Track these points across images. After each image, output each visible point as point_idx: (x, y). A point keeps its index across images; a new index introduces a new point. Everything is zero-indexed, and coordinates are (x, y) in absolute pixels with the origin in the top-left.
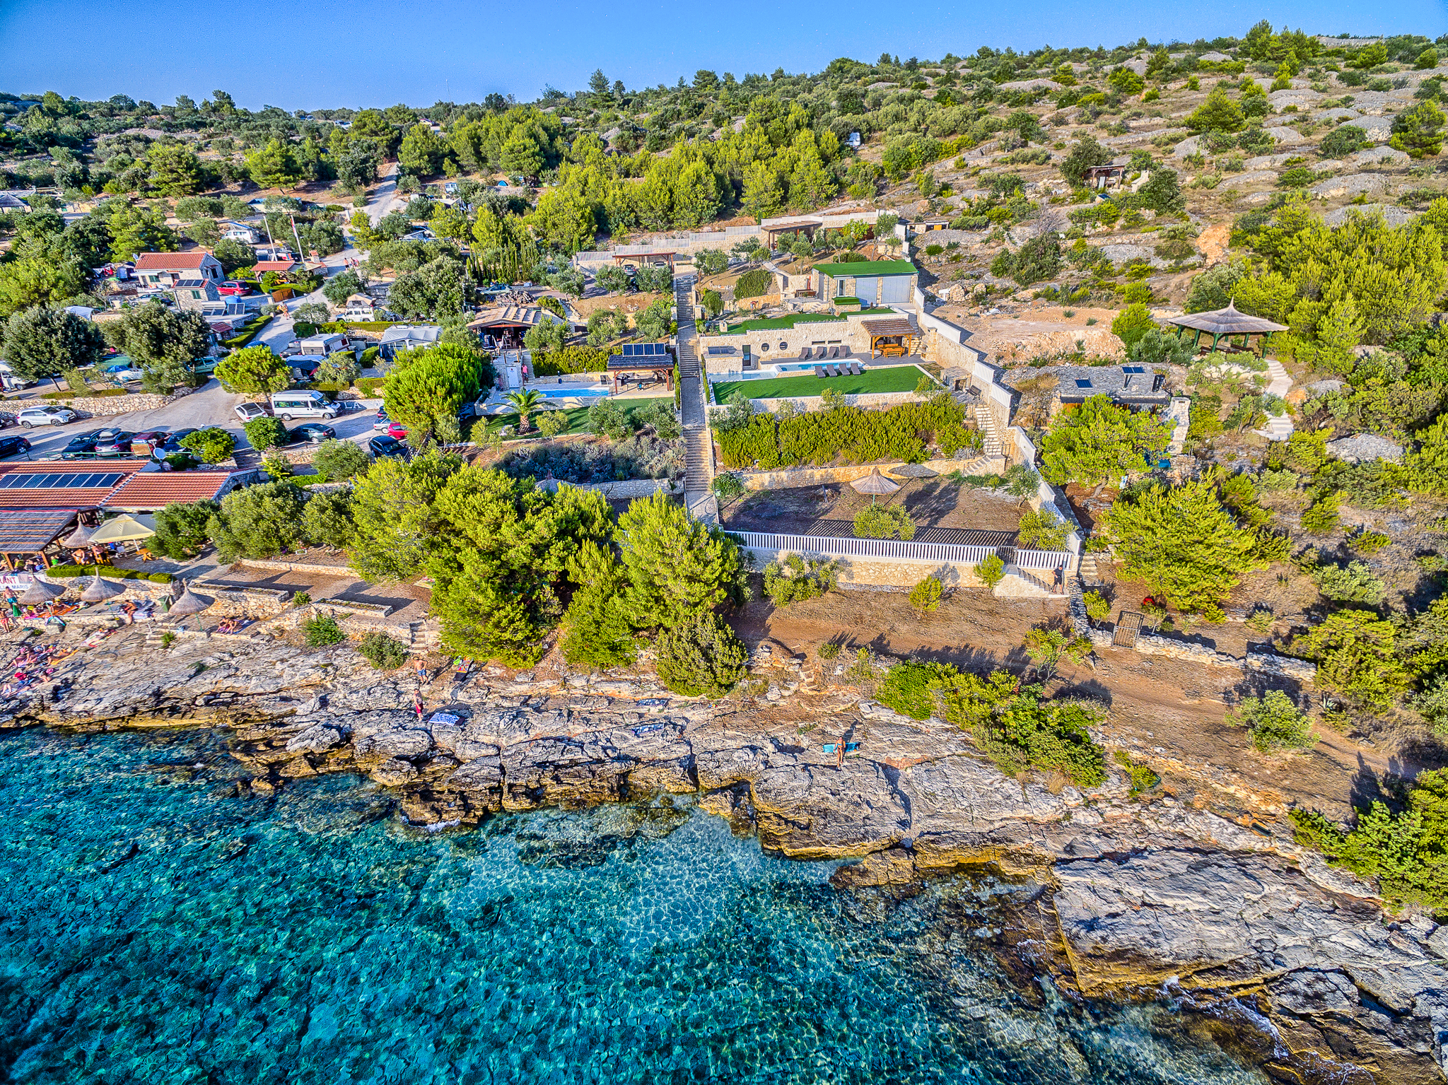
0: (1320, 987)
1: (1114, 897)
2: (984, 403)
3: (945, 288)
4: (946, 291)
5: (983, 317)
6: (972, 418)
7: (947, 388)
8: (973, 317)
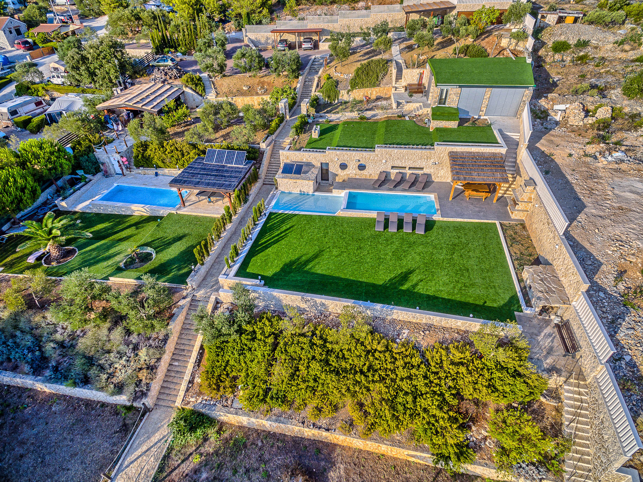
2: (581, 376)
3: (563, 103)
4: (562, 107)
5: (602, 162)
6: (554, 394)
7: (528, 311)
8: (588, 159)
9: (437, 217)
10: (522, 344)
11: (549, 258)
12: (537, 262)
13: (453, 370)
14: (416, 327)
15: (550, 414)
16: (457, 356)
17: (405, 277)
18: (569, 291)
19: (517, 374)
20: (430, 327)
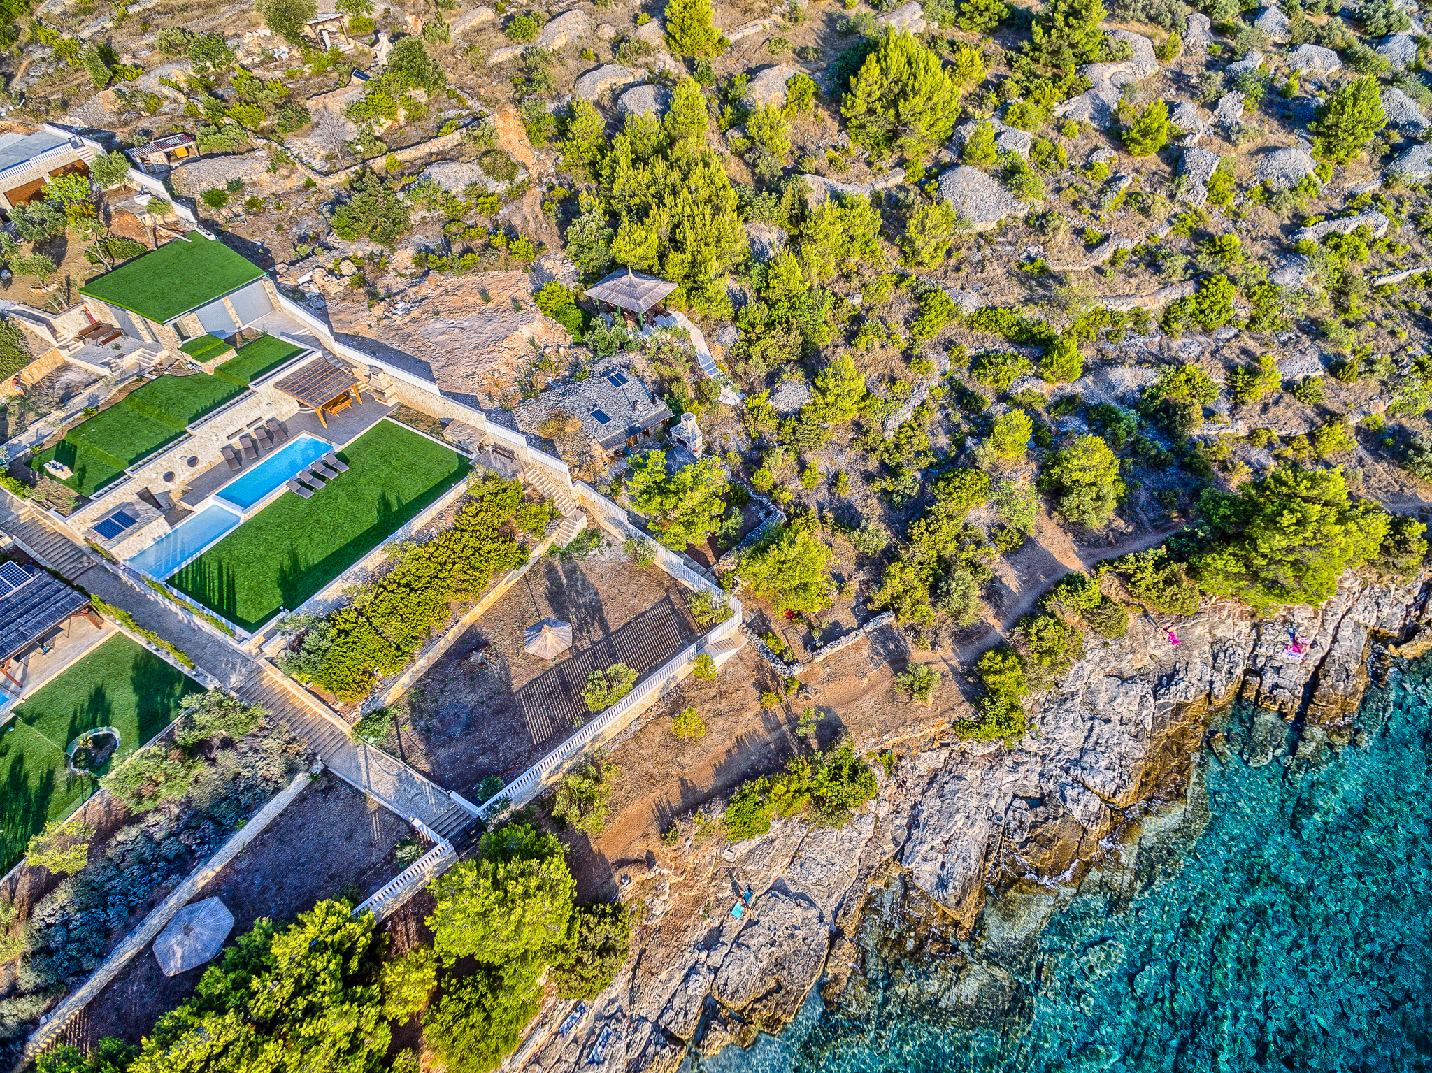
0: (1018, 816)
1: (932, 854)
2: (527, 464)
3: (302, 274)
4: (306, 278)
5: (398, 320)
6: (527, 485)
7: (474, 456)
8: (385, 322)
9: (338, 448)
10: (491, 473)
11: (448, 416)
12: (444, 425)
13: (478, 519)
14: (433, 522)
15: (533, 495)
16: (472, 510)
17: (384, 502)
18: (479, 426)
19: (504, 490)
20: (441, 514)
